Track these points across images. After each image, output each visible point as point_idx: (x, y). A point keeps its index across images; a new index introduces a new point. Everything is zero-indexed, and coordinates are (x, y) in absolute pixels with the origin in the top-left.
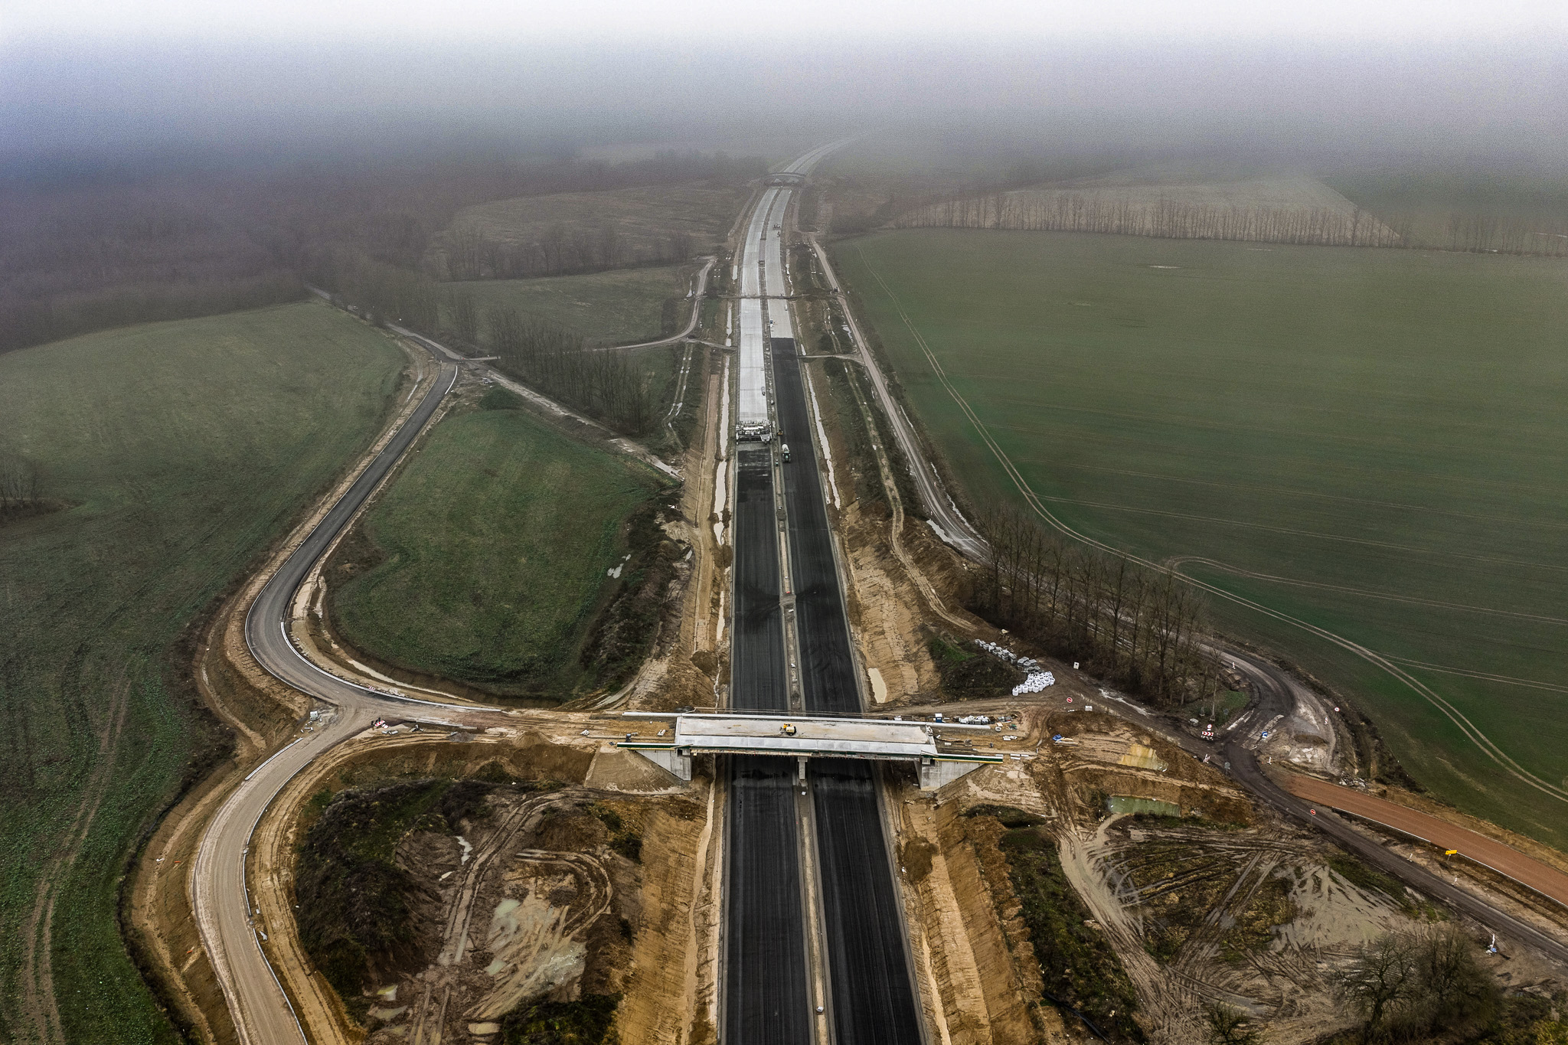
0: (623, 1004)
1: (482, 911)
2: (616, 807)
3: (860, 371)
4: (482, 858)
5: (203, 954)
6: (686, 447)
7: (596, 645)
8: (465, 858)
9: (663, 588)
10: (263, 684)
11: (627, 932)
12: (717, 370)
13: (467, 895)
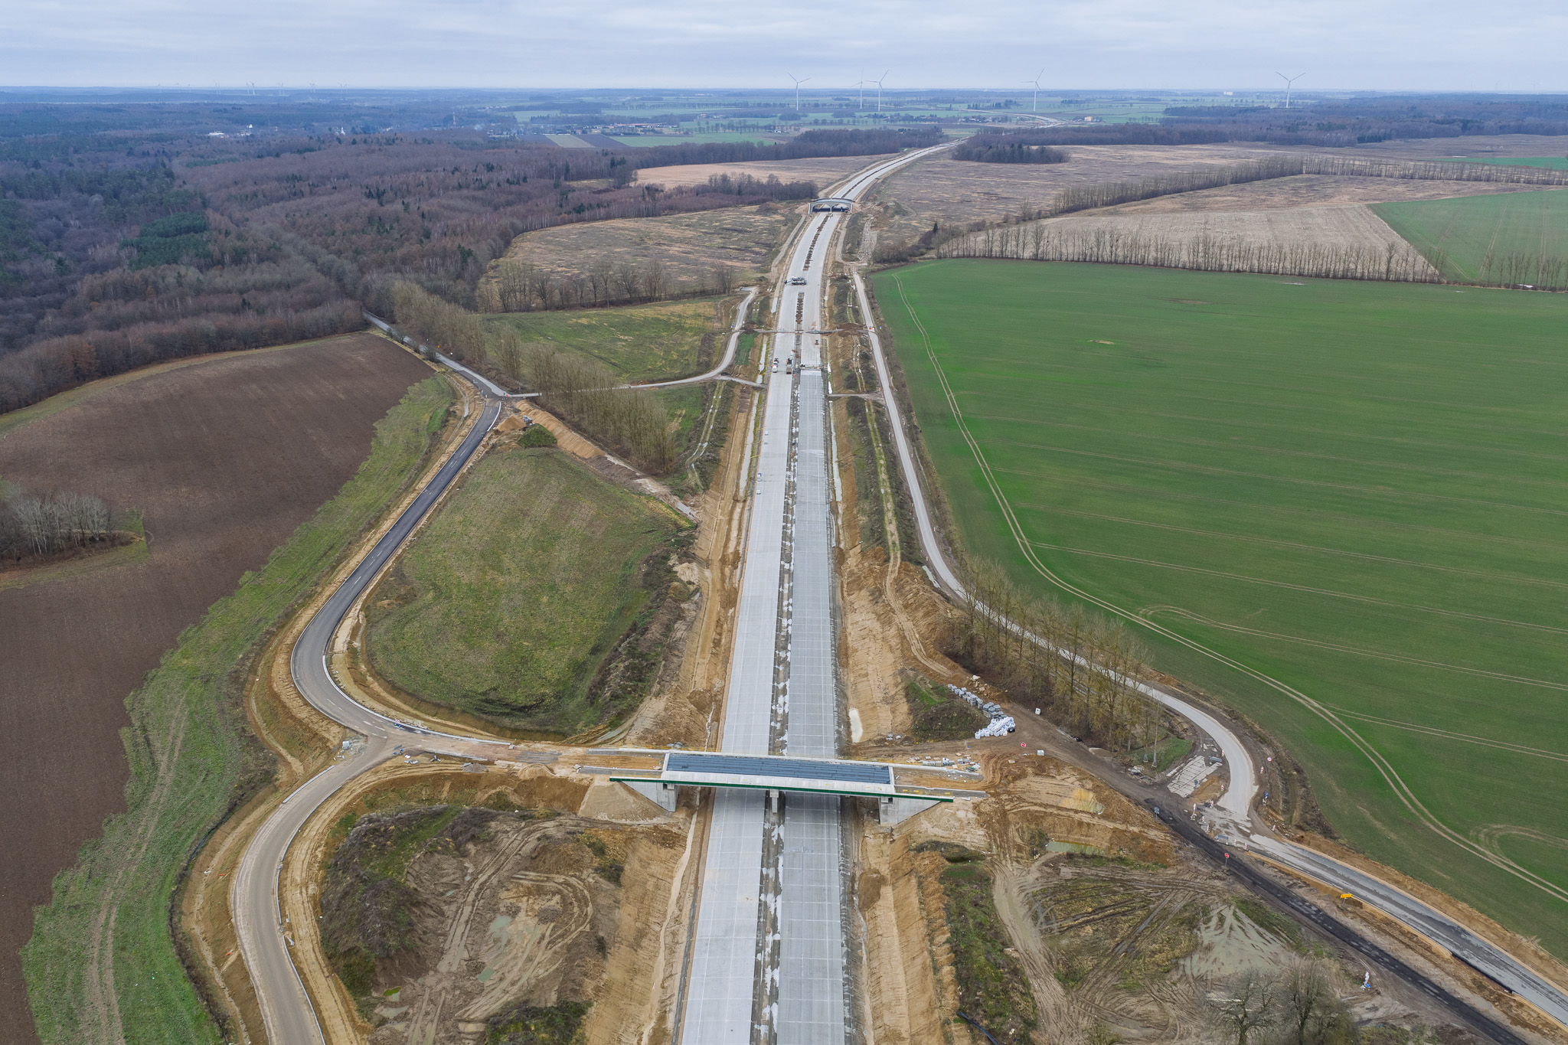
0: (592, 1010)
1: (479, 925)
2: (604, 837)
3: (880, 411)
4: (482, 878)
5: (240, 956)
6: (706, 487)
7: (602, 683)
8: (468, 878)
9: (668, 628)
10: (303, 714)
11: (601, 947)
12: (745, 408)
13: (467, 910)
